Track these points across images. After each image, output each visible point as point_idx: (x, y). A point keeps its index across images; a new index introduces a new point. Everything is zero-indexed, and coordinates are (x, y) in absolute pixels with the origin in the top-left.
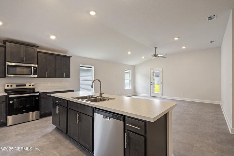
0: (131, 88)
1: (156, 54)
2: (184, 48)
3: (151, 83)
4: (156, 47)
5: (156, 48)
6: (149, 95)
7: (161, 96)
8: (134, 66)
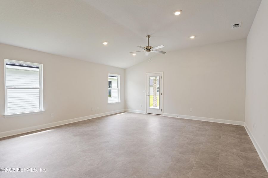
0: (120, 101)
1: (148, 46)
2: (192, 37)
3: (148, 94)
4: (149, 34)
5: (149, 36)
6: (145, 111)
7: (160, 113)
8: (125, 70)
